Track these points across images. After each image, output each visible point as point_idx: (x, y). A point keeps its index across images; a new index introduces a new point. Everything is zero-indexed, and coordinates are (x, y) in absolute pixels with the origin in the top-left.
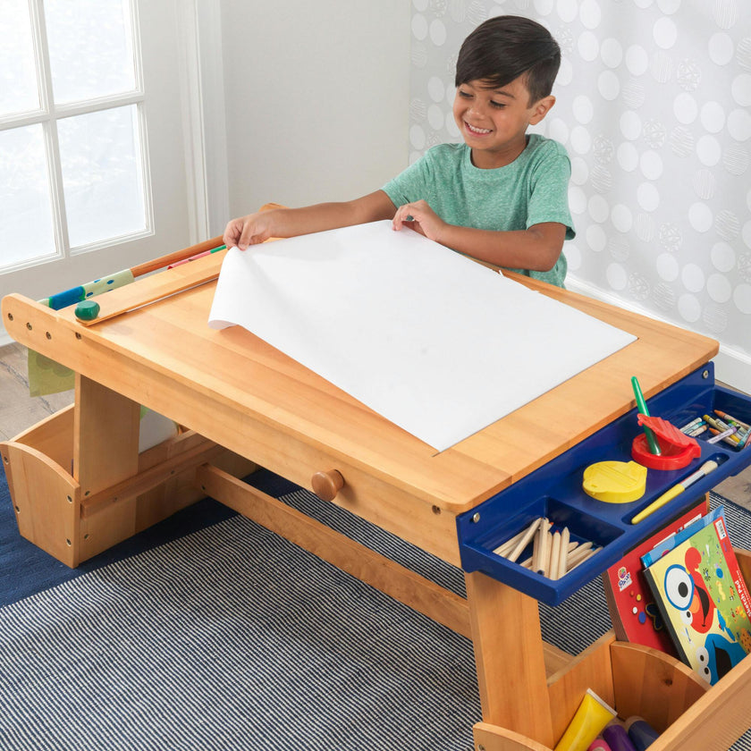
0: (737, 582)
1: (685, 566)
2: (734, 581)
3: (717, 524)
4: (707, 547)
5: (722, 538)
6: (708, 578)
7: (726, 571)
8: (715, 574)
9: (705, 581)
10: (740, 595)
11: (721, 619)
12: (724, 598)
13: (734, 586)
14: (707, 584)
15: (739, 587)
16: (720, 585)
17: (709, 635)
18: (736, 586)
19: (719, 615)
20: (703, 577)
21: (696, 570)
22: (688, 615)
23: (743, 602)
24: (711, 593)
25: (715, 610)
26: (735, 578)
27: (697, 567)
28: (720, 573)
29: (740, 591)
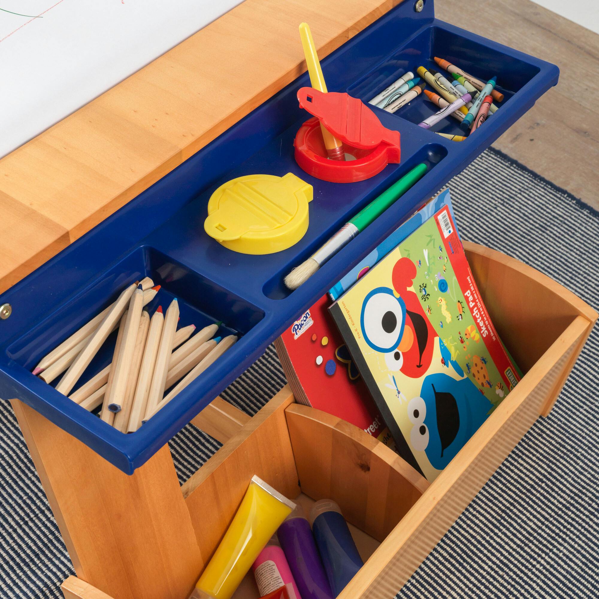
0: (468, 293)
1: (392, 287)
2: (464, 291)
3: (440, 217)
4: (426, 253)
5: (446, 235)
6: (426, 297)
7: (453, 281)
8: (436, 289)
9: (422, 302)
10: (472, 310)
11: (445, 352)
12: (449, 319)
13: (463, 300)
14: (424, 305)
15: (471, 298)
16: (443, 303)
17: (427, 378)
18: (467, 298)
19: (441, 346)
20: (419, 296)
21: (409, 289)
22: (397, 356)
23: (475, 319)
24: (432, 319)
25: (437, 340)
26: (464, 287)
27: (410, 284)
28: (443, 286)
29: (472, 304)
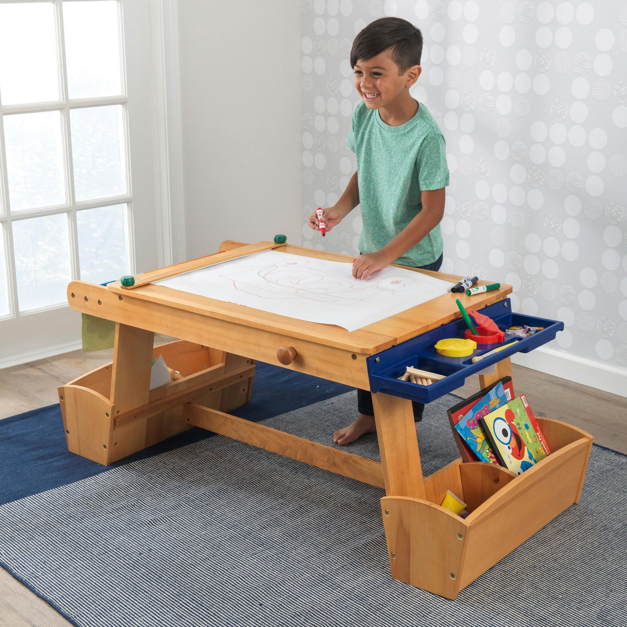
0: (538, 433)
1: (505, 419)
2: (536, 433)
3: (522, 398)
4: (518, 410)
5: (526, 406)
6: (520, 428)
7: (530, 426)
8: (524, 427)
9: (518, 430)
10: (540, 441)
11: (529, 453)
12: (530, 442)
13: (536, 435)
14: (520, 432)
15: (539, 436)
16: (527, 434)
17: (523, 462)
18: (538, 436)
19: (528, 451)
20: (517, 427)
21: (512, 422)
22: (509, 448)
23: (543, 446)
24: (522, 437)
25: (526, 448)
26: (536, 431)
27: (513, 421)
28: (527, 427)
29: (540, 439)
